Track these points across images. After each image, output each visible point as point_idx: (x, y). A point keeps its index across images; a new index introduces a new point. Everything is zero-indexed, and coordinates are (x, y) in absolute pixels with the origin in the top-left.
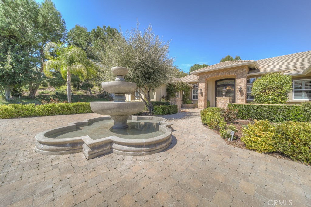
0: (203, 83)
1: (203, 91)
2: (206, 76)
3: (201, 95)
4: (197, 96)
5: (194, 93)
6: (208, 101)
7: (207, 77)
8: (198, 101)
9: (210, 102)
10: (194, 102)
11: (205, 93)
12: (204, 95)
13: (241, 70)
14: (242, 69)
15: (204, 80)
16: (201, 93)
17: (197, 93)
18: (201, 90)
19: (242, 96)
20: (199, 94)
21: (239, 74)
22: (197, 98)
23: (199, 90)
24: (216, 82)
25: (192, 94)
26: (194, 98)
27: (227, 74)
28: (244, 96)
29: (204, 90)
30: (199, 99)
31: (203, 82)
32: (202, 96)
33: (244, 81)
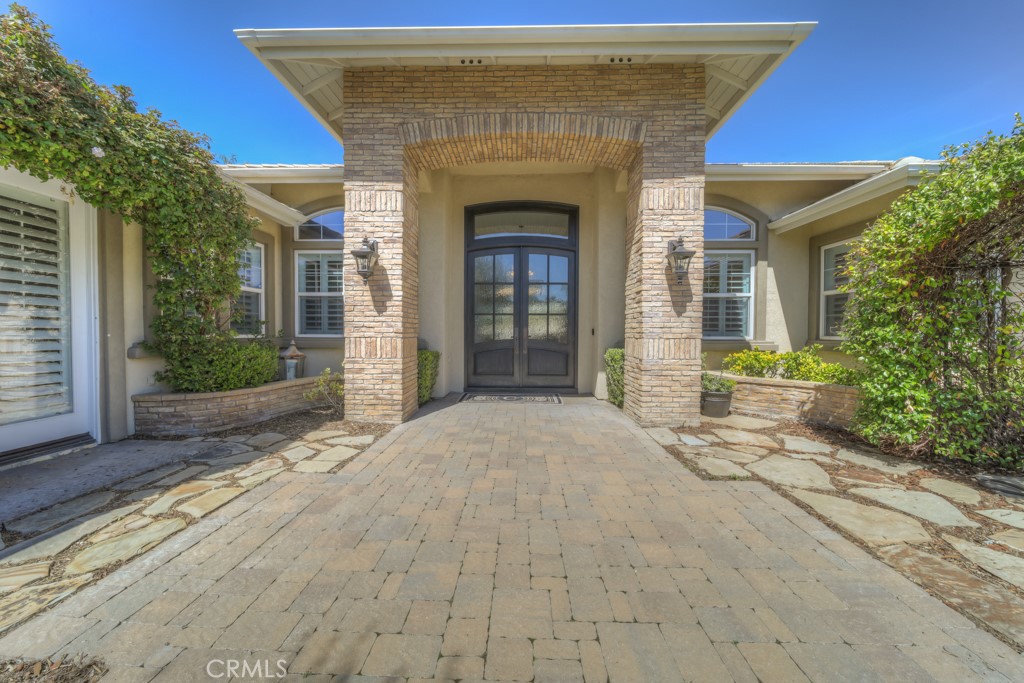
0: (390, 186)
1: (391, 258)
2: (415, 123)
3: (368, 297)
4: (336, 307)
5: (311, 282)
6: (422, 347)
7: (425, 132)
8: (339, 346)
9: (437, 356)
10: (313, 357)
11: (404, 278)
12: (397, 292)
13: (675, 108)
14: (682, 107)
15: (393, 153)
16: (374, 277)
17: (334, 284)
18: (373, 247)
19: (679, 314)
20: (354, 292)
21: (663, 144)
22: (336, 324)
23: (352, 242)
24: (471, 213)
25: (299, 293)
26: (311, 323)
27: (583, 125)
28: (694, 310)
29: (398, 248)
30: (349, 332)
31: (390, 176)
32: (380, 306)
33: (696, 196)
